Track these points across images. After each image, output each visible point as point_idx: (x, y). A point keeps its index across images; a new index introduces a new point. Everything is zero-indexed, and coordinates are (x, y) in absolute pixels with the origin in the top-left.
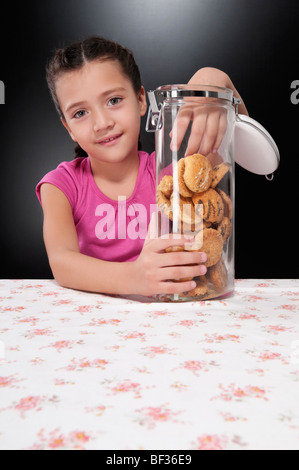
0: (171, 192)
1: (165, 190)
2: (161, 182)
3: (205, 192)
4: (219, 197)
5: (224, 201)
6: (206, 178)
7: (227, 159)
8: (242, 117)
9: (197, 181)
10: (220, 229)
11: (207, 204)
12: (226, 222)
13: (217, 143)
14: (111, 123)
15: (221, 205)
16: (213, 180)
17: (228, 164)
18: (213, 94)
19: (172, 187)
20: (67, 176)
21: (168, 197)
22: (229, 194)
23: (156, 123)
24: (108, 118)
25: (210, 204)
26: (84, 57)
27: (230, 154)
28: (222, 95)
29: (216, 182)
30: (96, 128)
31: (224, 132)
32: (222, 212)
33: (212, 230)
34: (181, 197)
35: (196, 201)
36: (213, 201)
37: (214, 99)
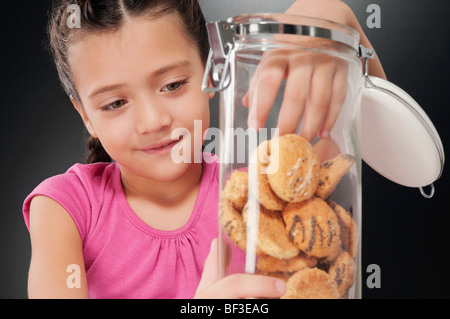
0: (245, 200)
1: (236, 197)
2: (229, 183)
3: (305, 202)
4: (331, 214)
5: (340, 222)
6: (308, 176)
7: (347, 148)
8: (376, 80)
9: (291, 181)
10: (333, 271)
11: (308, 223)
12: (345, 260)
13: (330, 120)
14: (166, 121)
15: (336, 227)
16: (321, 184)
17: (350, 157)
18: (323, 33)
19: (246, 192)
20: (76, 184)
21: (239, 209)
22: (351, 211)
23: (220, 77)
24: (162, 112)
25: (315, 223)
26: (123, 9)
27: (354, 141)
28: (338, 35)
29: (327, 188)
30: (142, 130)
31: (343, 100)
32: (336, 239)
33: (319, 272)
34: (263, 209)
35: (289, 217)
36: (320, 219)
37: (325, 41)
